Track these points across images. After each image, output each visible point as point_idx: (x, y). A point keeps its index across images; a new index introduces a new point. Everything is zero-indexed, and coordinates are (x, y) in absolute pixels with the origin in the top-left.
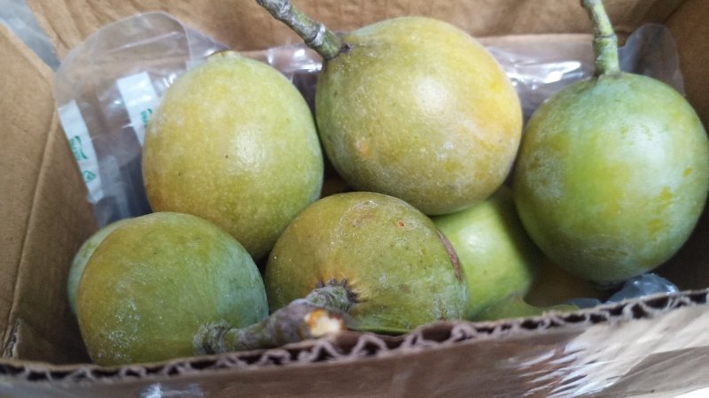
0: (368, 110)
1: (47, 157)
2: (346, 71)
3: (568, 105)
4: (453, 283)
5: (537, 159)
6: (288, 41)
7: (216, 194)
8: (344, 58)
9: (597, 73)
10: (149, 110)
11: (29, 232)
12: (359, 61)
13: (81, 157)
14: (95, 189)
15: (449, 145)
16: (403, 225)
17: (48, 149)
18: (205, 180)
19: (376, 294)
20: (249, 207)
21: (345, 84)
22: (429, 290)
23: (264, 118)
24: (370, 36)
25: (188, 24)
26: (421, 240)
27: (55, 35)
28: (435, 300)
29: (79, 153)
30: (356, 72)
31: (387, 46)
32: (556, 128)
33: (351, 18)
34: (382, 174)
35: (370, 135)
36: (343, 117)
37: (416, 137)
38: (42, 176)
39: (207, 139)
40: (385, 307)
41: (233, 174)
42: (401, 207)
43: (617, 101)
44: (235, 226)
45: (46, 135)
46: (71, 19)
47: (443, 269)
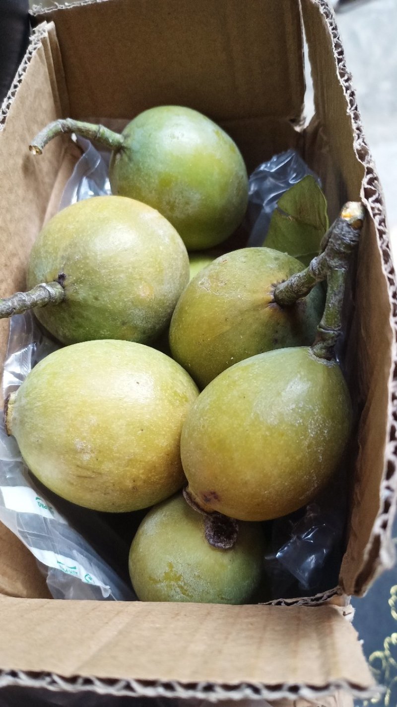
0: (122, 272)
2: (81, 282)
3: (138, 169)
8: (69, 281)
12: (78, 268)
21: (92, 286)
32: (153, 181)
36: (118, 298)
43: (149, 136)
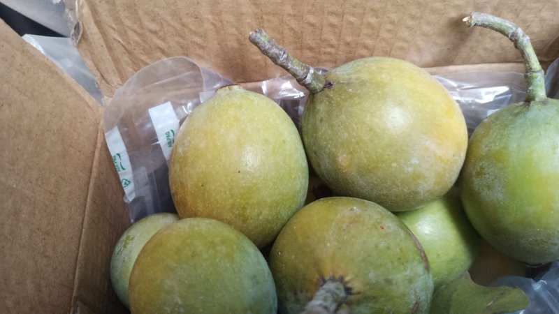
0: (349, 133)
1: (94, 170)
2: (330, 102)
3: (507, 126)
4: (424, 274)
5: (482, 168)
6: (278, 75)
7: (231, 201)
8: (328, 93)
9: (529, 100)
10: (172, 131)
11: (84, 230)
12: (341, 95)
13: (121, 169)
14: (130, 192)
15: (415, 161)
16: (383, 228)
17: (95, 163)
18: (222, 190)
19: (367, 287)
20: (256, 210)
21: (329, 113)
22: (406, 282)
23: (266, 141)
24: (348, 75)
25: (202, 65)
26: (398, 240)
27: (99, 74)
28: (411, 289)
29: (119, 165)
30: (338, 104)
31: (363, 83)
32: (497, 144)
33: (328, 57)
34: (360, 182)
35: (351, 153)
36: (328, 138)
37: (389, 155)
38: (91, 185)
39: (224, 158)
40: (374, 298)
41: (244, 185)
42: (379, 212)
43: (547, 124)
44: (245, 225)
45: (93, 152)
46: (112, 63)
47: (416, 263)
